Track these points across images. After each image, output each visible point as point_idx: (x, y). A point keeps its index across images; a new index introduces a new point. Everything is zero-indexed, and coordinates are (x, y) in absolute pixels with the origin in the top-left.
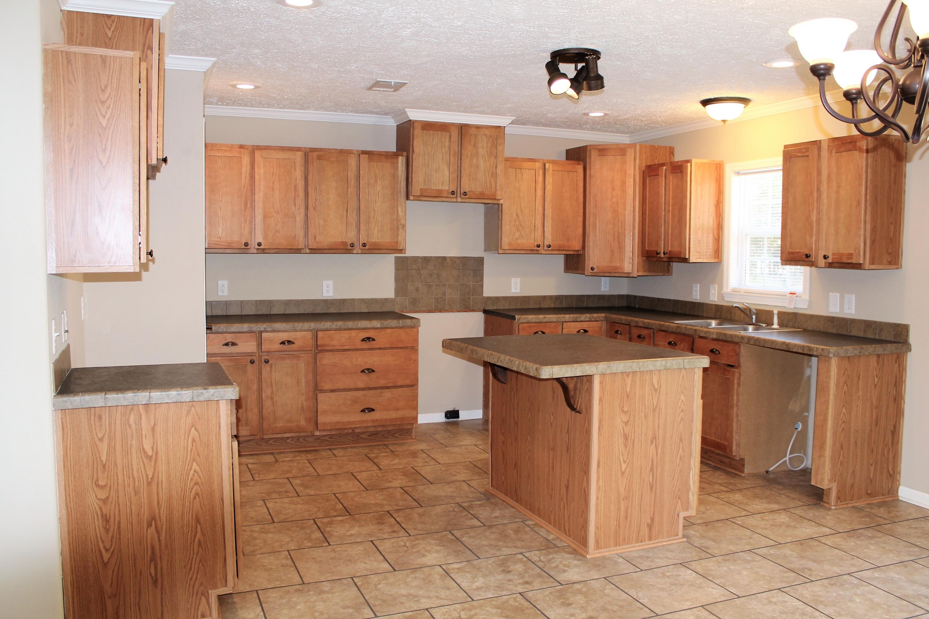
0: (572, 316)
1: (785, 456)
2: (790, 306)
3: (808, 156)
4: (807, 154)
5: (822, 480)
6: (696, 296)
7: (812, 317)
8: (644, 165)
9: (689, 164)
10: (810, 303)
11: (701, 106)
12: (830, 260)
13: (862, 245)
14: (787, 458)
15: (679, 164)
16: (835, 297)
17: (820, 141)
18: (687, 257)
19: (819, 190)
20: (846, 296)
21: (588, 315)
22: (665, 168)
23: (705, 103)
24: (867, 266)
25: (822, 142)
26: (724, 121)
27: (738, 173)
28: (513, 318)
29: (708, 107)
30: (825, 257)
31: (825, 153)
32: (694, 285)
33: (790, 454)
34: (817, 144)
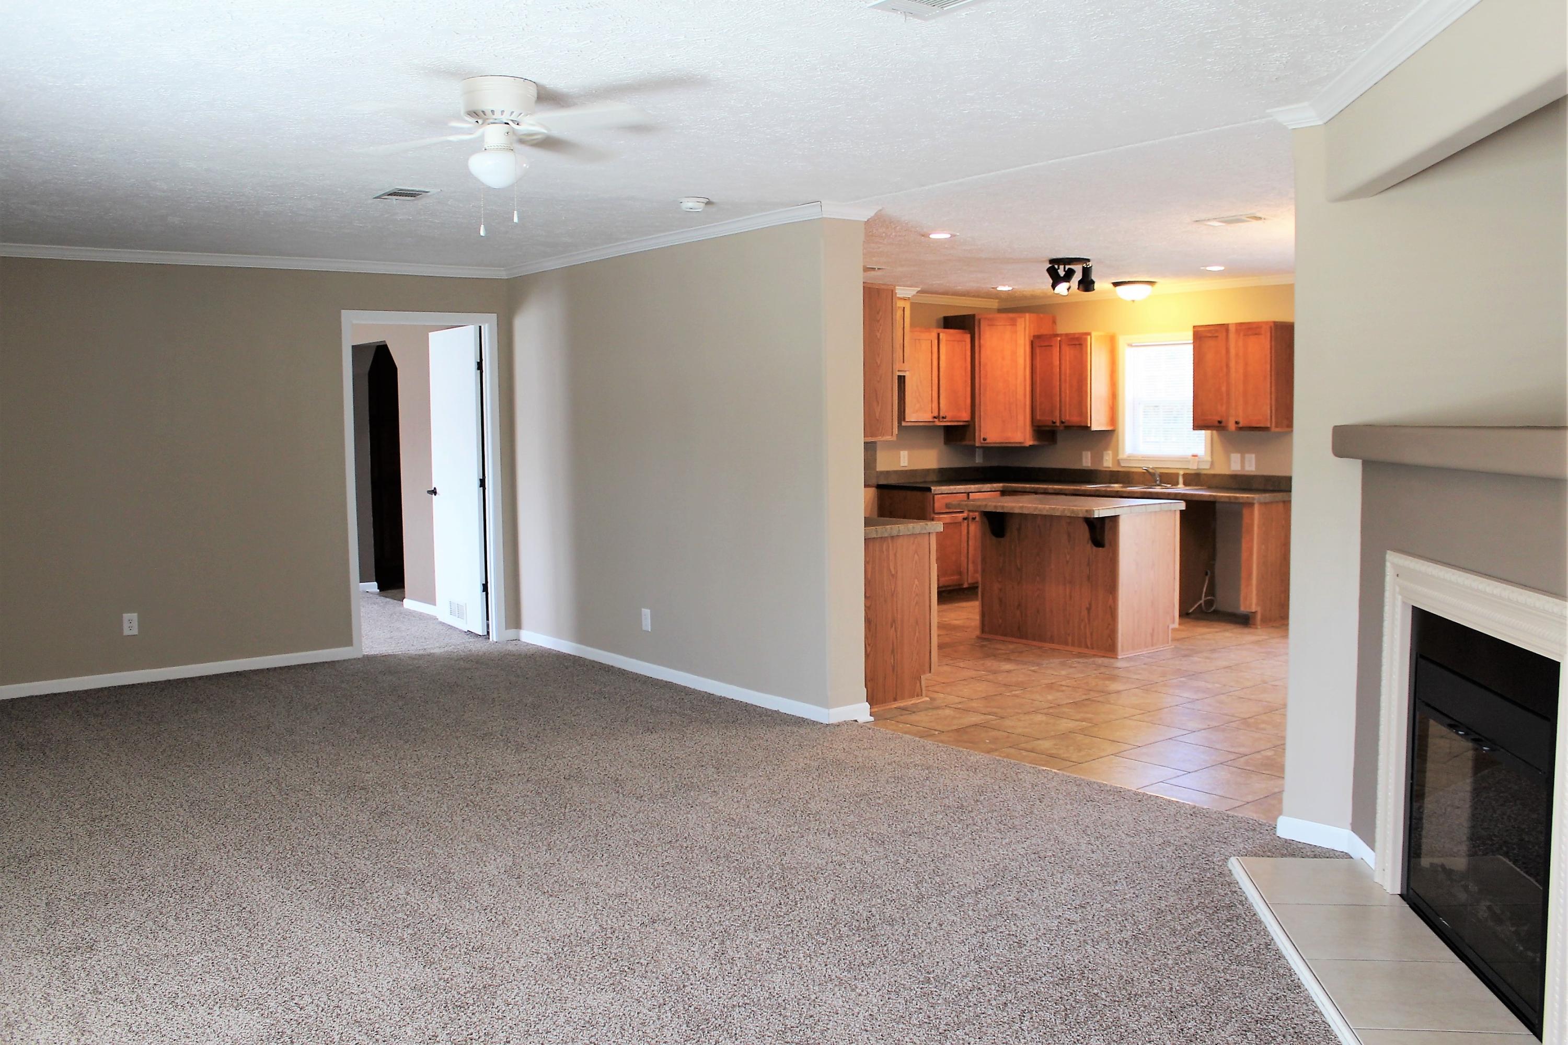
0: (977, 486)
1: (1200, 599)
2: (1193, 467)
3: (1217, 337)
4: (1216, 335)
5: (1251, 605)
6: (1087, 461)
7: (1214, 476)
8: (1032, 334)
9: (1089, 337)
10: (1212, 463)
11: (1112, 286)
12: (1241, 425)
13: (1269, 412)
14: (1202, 601)
15: (1077, 336)
16: (1236, 458)
17: (1228, 325)
18: (1089, 425)
19: (1228, 366)
20: (1247, 456)
21: (989, 485)
22: (1059, 339)
23: (1116, 284)
24: (1274, 429)
25: (1230, 326)
26: (1133, 301)
27: (1130, 345)
28: (929, 490)
29: (1119, 288)
30: (1237, 423)
31: (1232, 336)
32: (1084, 453)
33: (1205, 596)
34: (1224, 327)
